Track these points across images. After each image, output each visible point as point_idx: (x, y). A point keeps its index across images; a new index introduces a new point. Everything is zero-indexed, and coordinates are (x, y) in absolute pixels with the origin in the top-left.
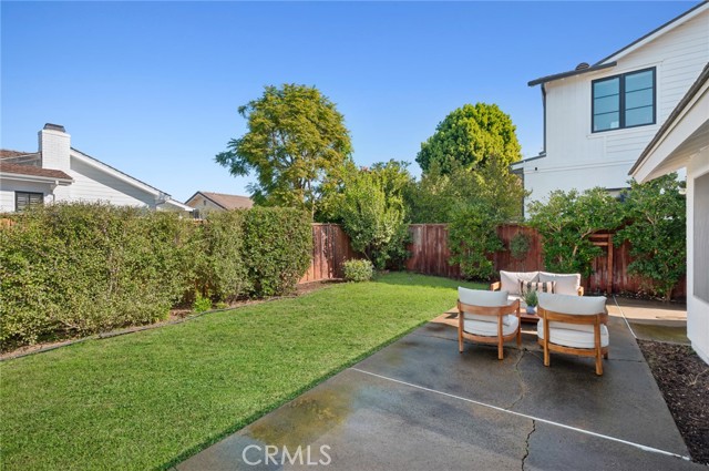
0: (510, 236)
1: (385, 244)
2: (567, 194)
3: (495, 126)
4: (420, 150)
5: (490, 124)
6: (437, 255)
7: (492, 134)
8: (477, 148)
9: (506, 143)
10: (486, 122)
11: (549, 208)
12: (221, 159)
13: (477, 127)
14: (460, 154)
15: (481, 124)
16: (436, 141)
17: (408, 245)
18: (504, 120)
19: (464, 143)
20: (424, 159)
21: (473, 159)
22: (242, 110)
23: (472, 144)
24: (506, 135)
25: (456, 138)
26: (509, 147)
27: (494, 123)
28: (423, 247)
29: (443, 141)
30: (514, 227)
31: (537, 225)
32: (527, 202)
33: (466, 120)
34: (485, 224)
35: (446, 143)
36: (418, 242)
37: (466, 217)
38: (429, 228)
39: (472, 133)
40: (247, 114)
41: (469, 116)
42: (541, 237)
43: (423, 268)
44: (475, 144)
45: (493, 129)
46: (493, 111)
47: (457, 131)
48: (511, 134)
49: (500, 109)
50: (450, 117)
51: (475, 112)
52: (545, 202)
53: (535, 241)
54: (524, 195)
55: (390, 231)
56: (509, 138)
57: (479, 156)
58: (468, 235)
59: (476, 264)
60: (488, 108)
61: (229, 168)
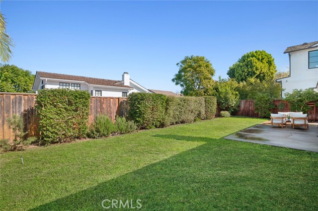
0: (277, 104)
1: (232, 106)
2: (299, 90)
3: (265, 59)
4: (229, 70)
5: (263, 59)
6: (249, 110)
7: (263, 63)
8: (257, 69)
9: (270, 66)
10: (261, 58)
11: (292, 95)
12: (173, 80)
13: (257, 61)
14: (249, 72)
15: (258, 59)
16: (238, 67)
17: (239, 107)
18: (269, 56)
19: (251, 67)
20: (232, 73)
21: (255, 73)
22: (177, 64)
23: (255, 68)
24: (270, 63)
25: (247, 66)
26: (271, 68)
27: (264, 58)
28: (244, 108)
29: (241, 67)
30: (279, 101)
31: (288, 100)
32: (283, 92)
33: (251, 58)
34: (269, 100)
35: (243, 68)
36: (242, 106)
37: (262, 97)
38: (246, 101)
39: (254, 63)
40: (179, 65)
41: (253, 56)
42: (289, 104)
43: (244, 114)
44: (256, 68)
45: (264, 61)
46: (264, 53)
47: (248, 63)
48: (272, 62)
49: (266, 52)
50: (244, 56)
51: (255, 54)
52: (291, 93)
53: (287, 105)
54: (282, 90)
55: (235, 103)
56: (271, 64)
57: (258, 72)
58: (262, 104)
59: (265, 113)
60: (261, 52)
61: (175, 83)
